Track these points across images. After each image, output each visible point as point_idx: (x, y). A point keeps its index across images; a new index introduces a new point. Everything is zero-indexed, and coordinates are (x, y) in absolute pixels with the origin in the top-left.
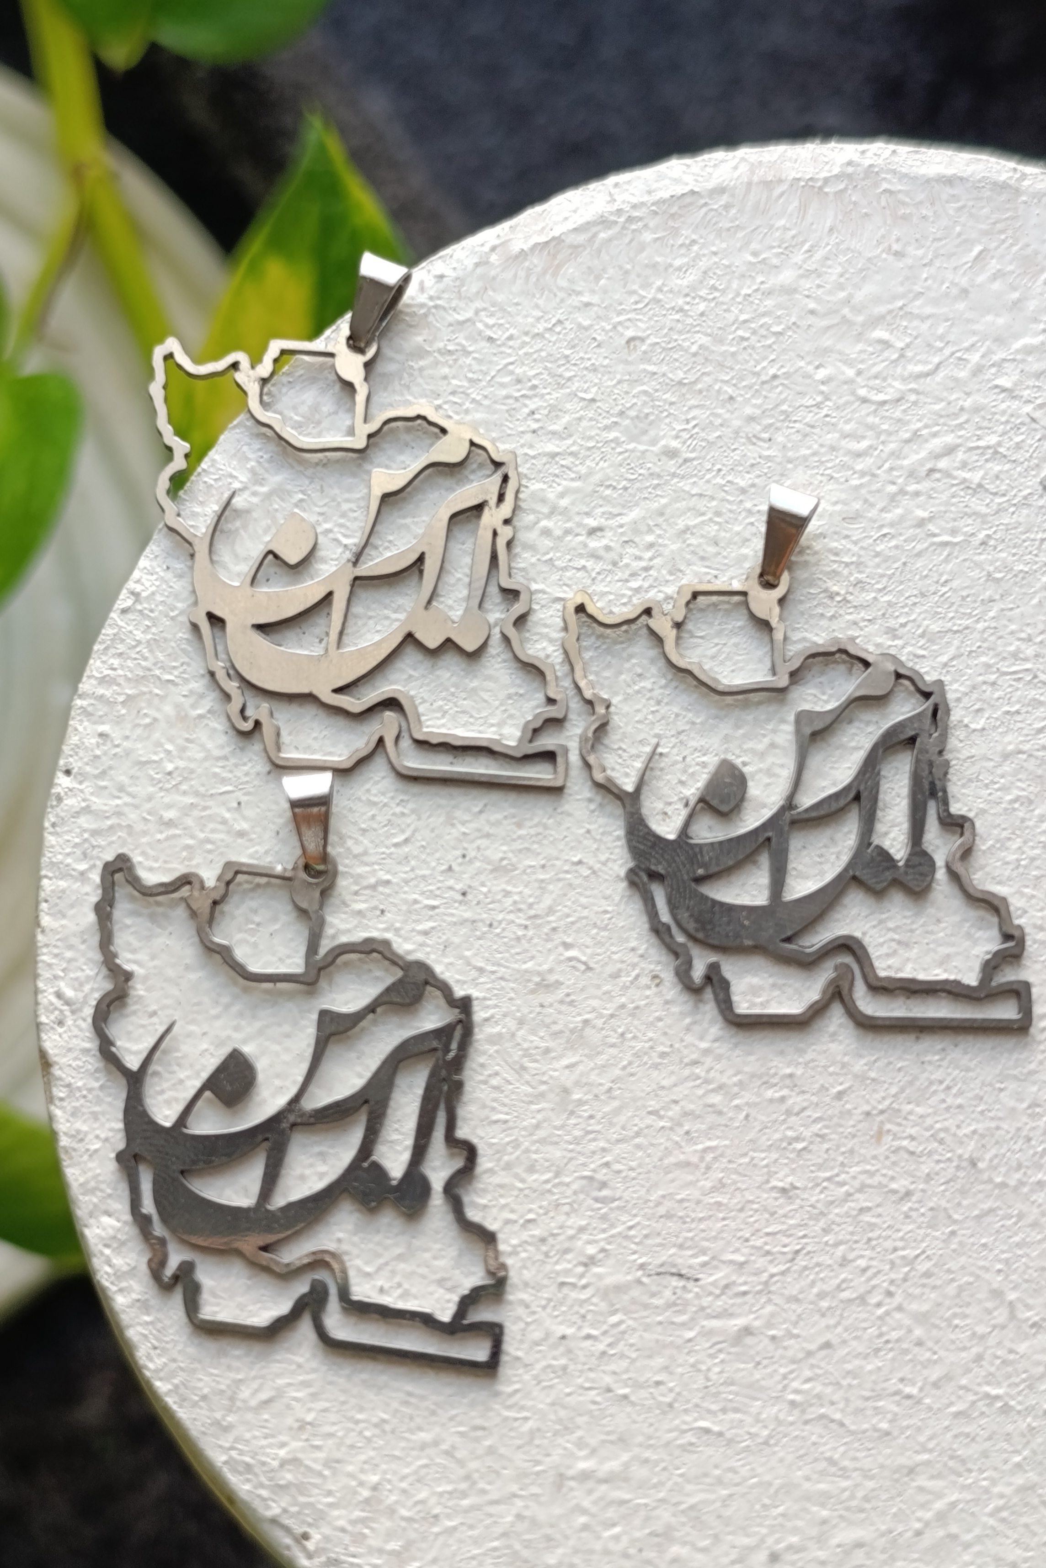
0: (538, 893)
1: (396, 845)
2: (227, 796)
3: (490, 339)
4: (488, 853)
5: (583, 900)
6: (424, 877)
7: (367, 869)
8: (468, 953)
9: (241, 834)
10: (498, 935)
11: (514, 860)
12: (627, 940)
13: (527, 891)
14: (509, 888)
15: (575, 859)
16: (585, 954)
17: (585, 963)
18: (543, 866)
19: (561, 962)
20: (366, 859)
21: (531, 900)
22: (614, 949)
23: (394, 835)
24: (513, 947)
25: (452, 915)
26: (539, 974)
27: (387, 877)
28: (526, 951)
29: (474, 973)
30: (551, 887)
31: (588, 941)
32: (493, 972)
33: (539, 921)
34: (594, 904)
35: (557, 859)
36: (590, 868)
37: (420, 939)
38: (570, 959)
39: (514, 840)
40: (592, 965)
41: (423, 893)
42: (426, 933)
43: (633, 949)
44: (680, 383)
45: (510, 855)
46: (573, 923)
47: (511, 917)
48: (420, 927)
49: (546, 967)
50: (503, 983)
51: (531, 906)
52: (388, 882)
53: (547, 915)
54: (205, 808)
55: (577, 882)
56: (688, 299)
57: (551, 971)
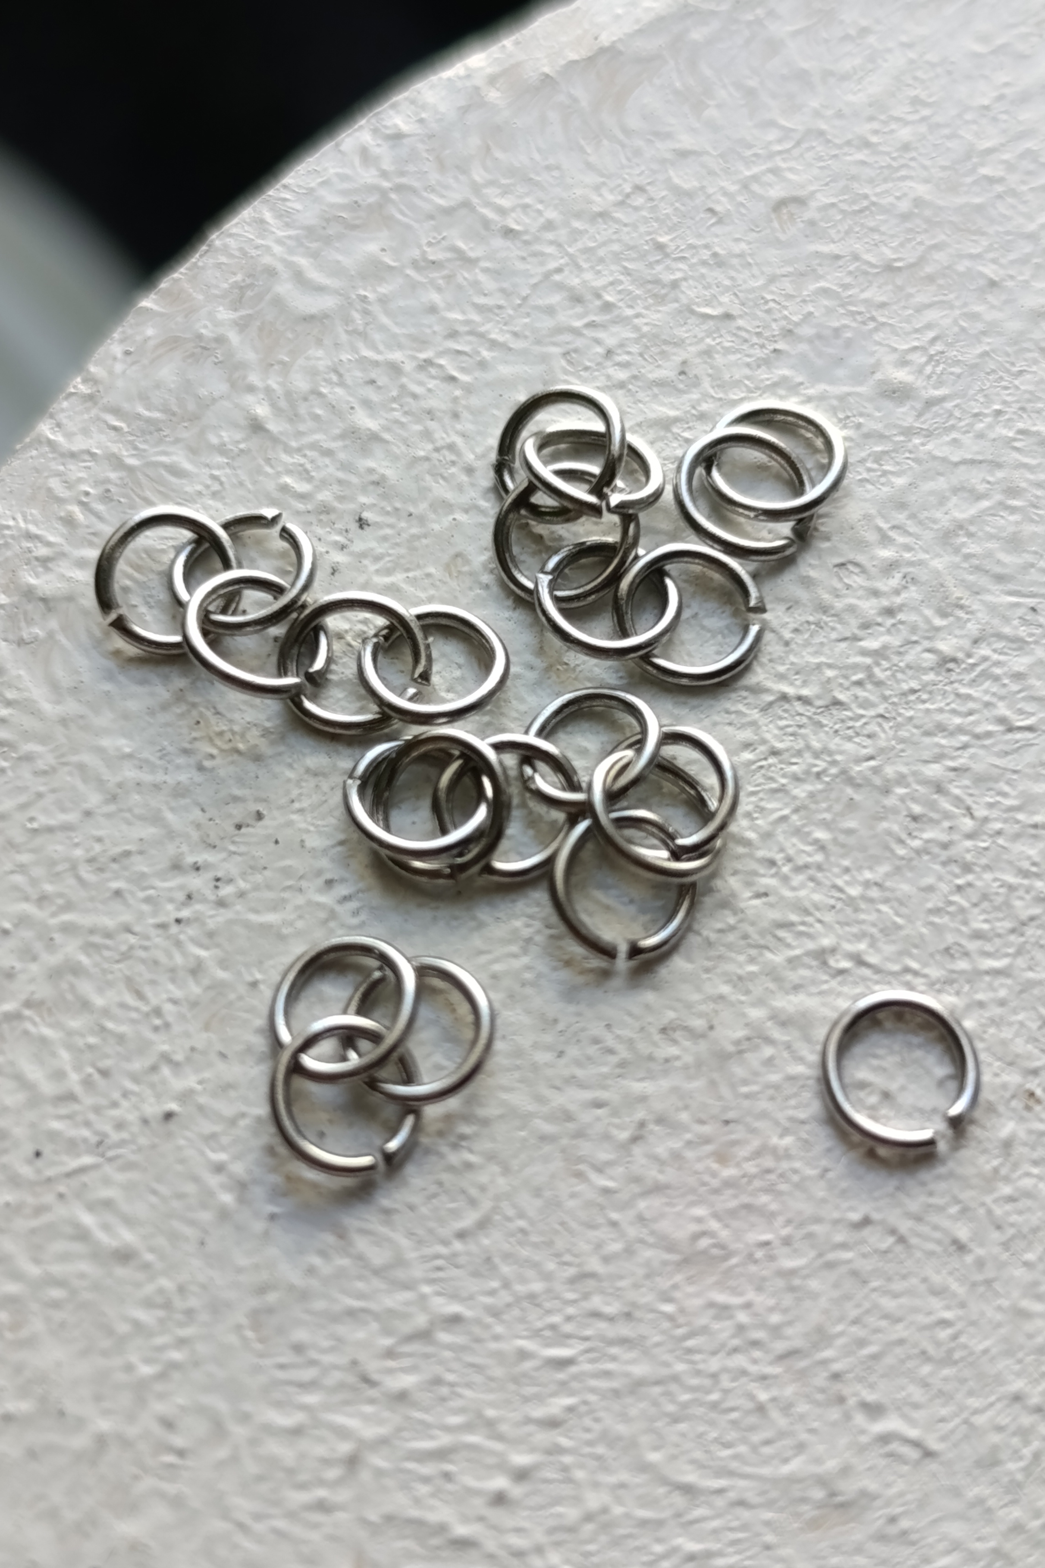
0: (788, 1300)
1: (461, 1235)
2: (85, 1178)
3: (508, 232)
4: (664, 1226)
5: (888, 1304)
6: (532, 1297)
7: (408, 1295)
8: (654, 1457)
9: (125, 1256)
10: (714, 1406)
11: (724, 1234)
12: (999, 1380)
13: (761, 1300)
14: (721, 1298)
15: (855, 1216)
16: (912, 1422)
17: (916, 1444)
18: (787, 1241)
19: (862, 1449)
20: (400, 1274)
21: (775, 1318)
22: (974, 1403)
23: (455, 1214)
24: (752, 1429)
25: (607, 1374)
26: (821, 1481)
27: (455, 1308)
28: (782, 1434)
29: (679, 1500)
30: (814, 1284)
31: (917, 1393)
32: (720, 1491)
33: (802, 1364)
34: (915, 1310)
35: (818, 1220)
36: (893, 1232)
37: (543, 1437)
38: (885, 1439)
39: (716, 1191)
40: (934, 1445)
41: (536, 1334)
42: (552, 1423)
43: (1017, 1398)
44: (889, 268)
45: (714, 1225)
46: (875, 1357)
47: (739, 1361)
48: (538, 1412)
49: (831, 1465)
50: (746, 1514)
51: (776, 1331)
52: (455, 1320)
53: (816, 1346)
54: (40, 1210)
55: (866, 1266)
56: (875, 125)
57: (846, 1471)
